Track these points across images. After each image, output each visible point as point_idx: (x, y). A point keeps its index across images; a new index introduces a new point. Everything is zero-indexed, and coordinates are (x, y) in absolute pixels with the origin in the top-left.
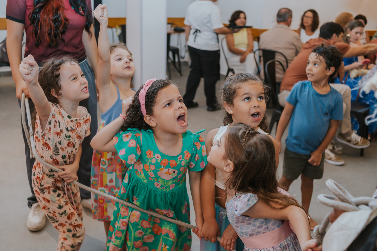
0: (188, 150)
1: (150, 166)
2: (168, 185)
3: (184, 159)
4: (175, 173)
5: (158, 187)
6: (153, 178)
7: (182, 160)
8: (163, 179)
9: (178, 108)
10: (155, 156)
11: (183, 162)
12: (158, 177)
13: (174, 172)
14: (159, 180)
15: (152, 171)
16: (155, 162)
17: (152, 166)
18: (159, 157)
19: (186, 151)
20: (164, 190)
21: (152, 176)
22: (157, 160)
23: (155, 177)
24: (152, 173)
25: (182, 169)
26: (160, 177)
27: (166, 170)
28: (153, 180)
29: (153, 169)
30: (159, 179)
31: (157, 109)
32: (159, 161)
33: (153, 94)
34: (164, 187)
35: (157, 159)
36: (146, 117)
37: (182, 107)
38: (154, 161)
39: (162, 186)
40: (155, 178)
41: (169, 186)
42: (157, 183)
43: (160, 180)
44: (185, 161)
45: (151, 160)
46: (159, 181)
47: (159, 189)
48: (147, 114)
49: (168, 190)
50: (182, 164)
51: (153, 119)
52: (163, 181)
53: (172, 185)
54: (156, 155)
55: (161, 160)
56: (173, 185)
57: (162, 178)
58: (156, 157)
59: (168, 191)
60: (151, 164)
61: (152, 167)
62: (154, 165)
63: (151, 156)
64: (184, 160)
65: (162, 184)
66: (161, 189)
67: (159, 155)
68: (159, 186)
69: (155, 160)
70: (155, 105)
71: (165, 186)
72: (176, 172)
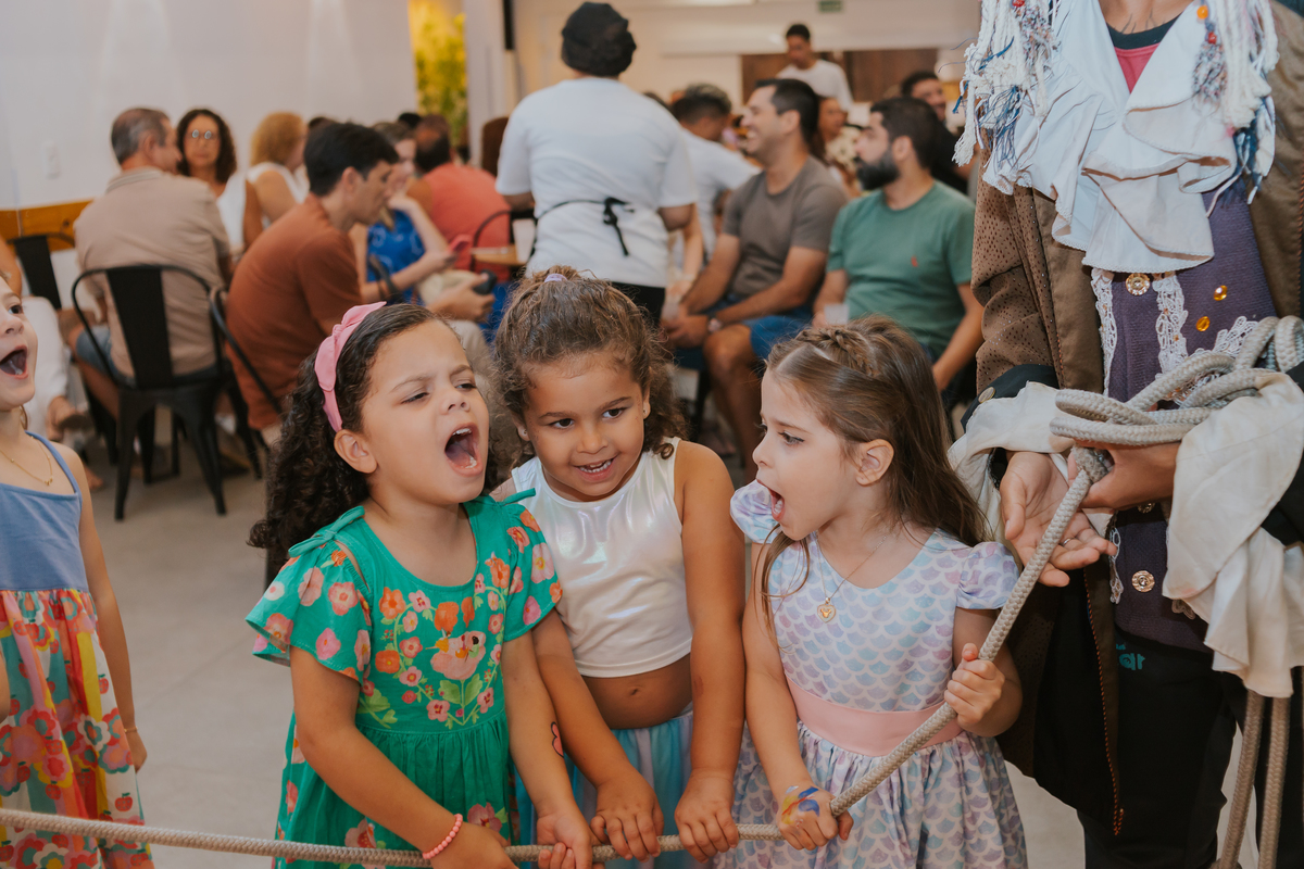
0: (496, 554)
1: (401, 647)
2: (471, 699)
3: (491, 585)
4: (480, 643)
5: (441, 717)
6: (421, 689)
7: (487, 592)
8: (452, 681)
9: (446, 406)
10: (409, 602)
11: (491, 598)
12: (434, 679)
13: (476, 641)
14: (440, 690)
15: (410, 661)
16: (416, 622)
17: (408, 643)
18: (424, 603)
19: (493, 556)
20: (461, 721)
21: (416, 684)
22: (420, 615)
23: (424, 680)
24: (413, 669)
25: (495, 623)
26: (442, 677)
27: (455, 644)
28: (419, 699)
29: (413, 652)
30: (442, 683)
31: (375, 408)
32: (428, 615)
33: (361, 352)
34: (460, 712)
35: (419, 609)
36: (341, 438)
37: (463, 404)
38: (411, 624)
39: (455, 709)
40: (424, 686)
41: (475, 701)
42: (435, 702)
43: (443, 687)
44: (497, 591)
45: (401, 622)
46: (442, 693)
47: (445, 722)
48: (343, 426)
49: (476, 718)
50: (490, 604)
51: (365, 446)
52: (456, 686)
53: (485, 694)
54: (413, 597)
55: (433, 612)
56: (489, 695)
57: (449, 677)
58: (414, 603)
59: (475, 721)
60: (403, 637)
61: (411, 647)
62: (413, 635)
63: (398, 607)
64: (493, 589)
65: (453, 700)
66: (454, 722)
67: (421, 594)
68: (442, 711)
69: (413, 617)
70: (370, 393)
71: (463, 706)
72: (481, 637)
